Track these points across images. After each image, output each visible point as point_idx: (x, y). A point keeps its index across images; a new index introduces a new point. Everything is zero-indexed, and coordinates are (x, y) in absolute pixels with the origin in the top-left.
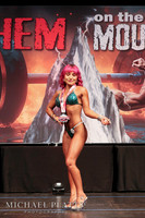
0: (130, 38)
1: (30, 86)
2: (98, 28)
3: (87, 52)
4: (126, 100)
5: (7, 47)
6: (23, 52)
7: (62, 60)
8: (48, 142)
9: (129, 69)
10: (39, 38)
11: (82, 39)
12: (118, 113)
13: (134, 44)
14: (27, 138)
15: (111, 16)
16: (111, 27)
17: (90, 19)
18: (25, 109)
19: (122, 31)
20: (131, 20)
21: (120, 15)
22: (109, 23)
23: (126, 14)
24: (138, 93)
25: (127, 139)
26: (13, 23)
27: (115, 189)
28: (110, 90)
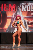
0: (30, 8)
1: (7, 19)
2: (23, 6)
3: (20, 11)
4: (29, 23)
5: (2, 10)
6: (6, 12)
7: (15, 13)
8: (11, 32)
9: (30, 15)
10: (10, 8)
11: (19, 9)
12: (28, 26)
13: (31, 10)
14: (7, 31)
15: (26, 3)
16: (26, 6)
17: (21, 4)
18: (6, 24)
19: (28, 7)
20: (31, 4)
21: (28, 3)
22: (25, 5)
23: (29, 3)
24: (32, 21)
25: (29, 32)
26: (4, 5)
27: (27, 43)
28: (26, 20)
